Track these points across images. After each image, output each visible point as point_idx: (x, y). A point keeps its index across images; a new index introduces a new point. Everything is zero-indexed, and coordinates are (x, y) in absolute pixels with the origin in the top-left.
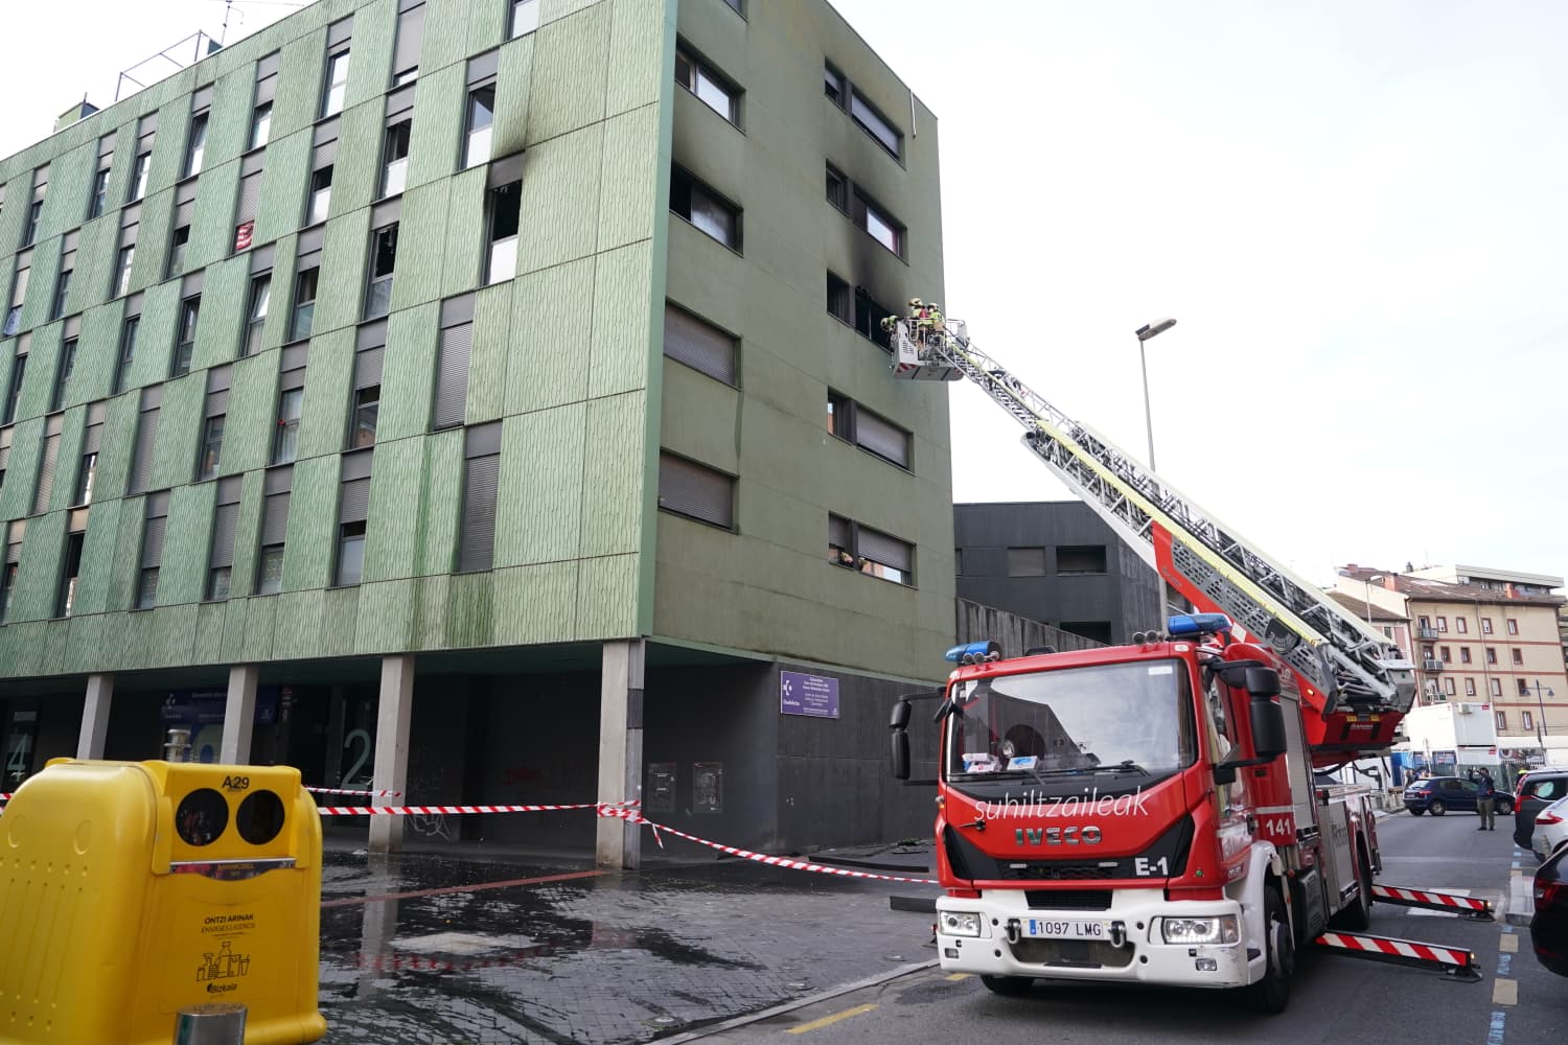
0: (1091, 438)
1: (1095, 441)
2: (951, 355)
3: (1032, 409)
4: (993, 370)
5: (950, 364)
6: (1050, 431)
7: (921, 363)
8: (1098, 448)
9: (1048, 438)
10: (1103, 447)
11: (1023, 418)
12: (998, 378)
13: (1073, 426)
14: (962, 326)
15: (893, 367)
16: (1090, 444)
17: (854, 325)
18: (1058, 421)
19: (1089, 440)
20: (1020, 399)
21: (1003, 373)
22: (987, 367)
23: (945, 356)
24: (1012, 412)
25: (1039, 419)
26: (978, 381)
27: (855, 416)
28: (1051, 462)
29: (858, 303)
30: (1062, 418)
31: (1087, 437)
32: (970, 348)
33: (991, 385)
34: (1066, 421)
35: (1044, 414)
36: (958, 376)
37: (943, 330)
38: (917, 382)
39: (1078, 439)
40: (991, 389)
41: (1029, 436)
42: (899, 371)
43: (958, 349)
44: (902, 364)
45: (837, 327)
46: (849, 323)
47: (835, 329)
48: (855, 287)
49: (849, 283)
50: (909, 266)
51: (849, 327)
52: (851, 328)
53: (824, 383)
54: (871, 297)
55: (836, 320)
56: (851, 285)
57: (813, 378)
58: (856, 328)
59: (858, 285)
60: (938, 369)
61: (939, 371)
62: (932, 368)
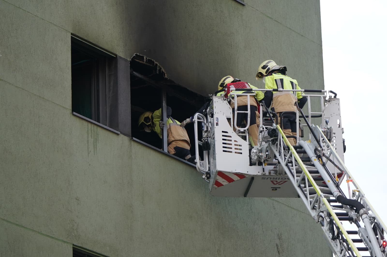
15: (209, 176)
45: (92, 137)
46: (117, 128)
47: (88, 141)
48: (129, 60)
49: (117, 53)
50: (243, 5)
51: (118, 134)
52: (122, 136)
53: (65, 242)
54: (163, 74)
55: (90, 125)
56: (121, 57)
57: (43, 234)
58: (131, 135)
59: (136, 55)
60: (285, 179)
61: (286, 181)
62: (274, 178)
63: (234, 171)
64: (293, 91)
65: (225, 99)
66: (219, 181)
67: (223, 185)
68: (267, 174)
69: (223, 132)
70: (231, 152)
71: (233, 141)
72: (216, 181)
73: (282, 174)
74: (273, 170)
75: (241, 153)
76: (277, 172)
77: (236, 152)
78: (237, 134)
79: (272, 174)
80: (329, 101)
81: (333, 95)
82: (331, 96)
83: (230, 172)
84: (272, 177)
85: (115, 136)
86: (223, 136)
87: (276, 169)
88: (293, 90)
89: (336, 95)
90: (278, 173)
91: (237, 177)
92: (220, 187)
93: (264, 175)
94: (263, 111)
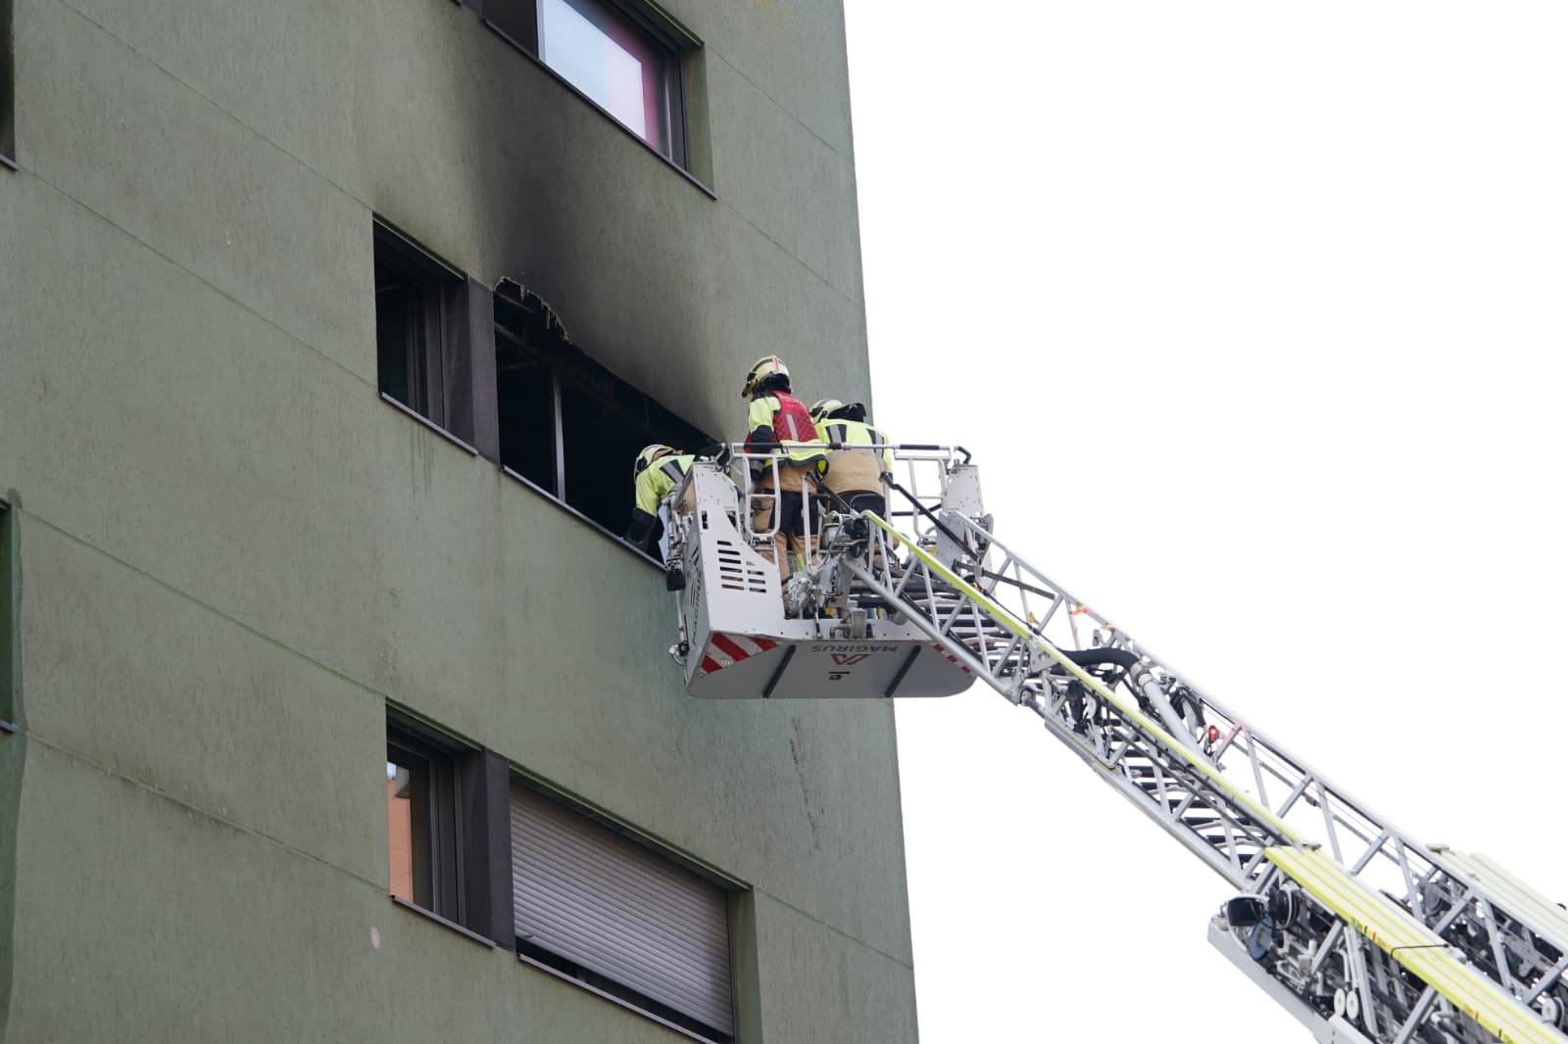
0: (1499, 916)
1: (1516, 928)
2: (914, 592)
3: (1251, 801)
4: (1087, 644)
5: (919, 629)
6: (1325, 889)
7: (798, 630)
8: (1532, 958)
9: (1321, 922)
10: (1551, 953)
11: (1214, 841)
12: (1110, 678)
13: (1423, 868)
14: (959, 467)
15: (684, 649)
16: (1496, 939)
17: (493, 444)
18: (1363, 848)
19: (1490, 926)
20: (1204, 765)
21: (1127, 659)
22: (1063, 635)
23: (892, 596)
24: (1169, 818)
25: (1280, 841)
26: (1026, 698)
27: (507, 818)
28: (1336, 1018)
29: (505, 353)
30: (1373, 833)
31: (1482, 912)
32: (994, 560)
33: (1078, 708)
34: (1390, 846)
35: (1303, 822)
36: (952, 679)
37: (878, 487)
38: (782, 709)
39: (1447, 918)
40: (1081, 727)
41: (1241, 912)
42: (709, 665)
43: (945, 570)
44: (720, 639)
45: (419, 453)
46: (470, 439)
47: (413, 463)
48: (491, 289)
49: (467, 271)
50: (713, 199)
51: (473, 455)
52: (481, 459)
53: (369, 690)
54: (559, 330)
55: (415, 426)
56: (474, 281)
57: (324, 668)
58: (499, 460)
59: (505, 279)
60: (866, 648)
61: (865, 656)
62: (841, 647)
63: (751, 632)
64: (875, 449)
65: (719, 467)
66: (712, 657)
67: (720, 668)
68: (826, 637)
69: (719, 543)
70: (741, 588)
71: (743, 562)
72: (706, 657)
73: (860, 637)
74: (840, 628)
75: (764, 591)
76: (848, 633)
77: (751, 589)
78: (753, 547)
79: (837, 637)
80: (955, 472)
81: (962, 457)
82: (958, 461)
83: (740, 635)
84: (836, 646)
85: (467, 457)
86: (720, 551)
87: (846, 625)
88: (875, 446)
89: (969, 456)
90: (852, 634)
91: (756, 645)
92: (714, 673)
93: (820, 639)
94: (809, 494)
